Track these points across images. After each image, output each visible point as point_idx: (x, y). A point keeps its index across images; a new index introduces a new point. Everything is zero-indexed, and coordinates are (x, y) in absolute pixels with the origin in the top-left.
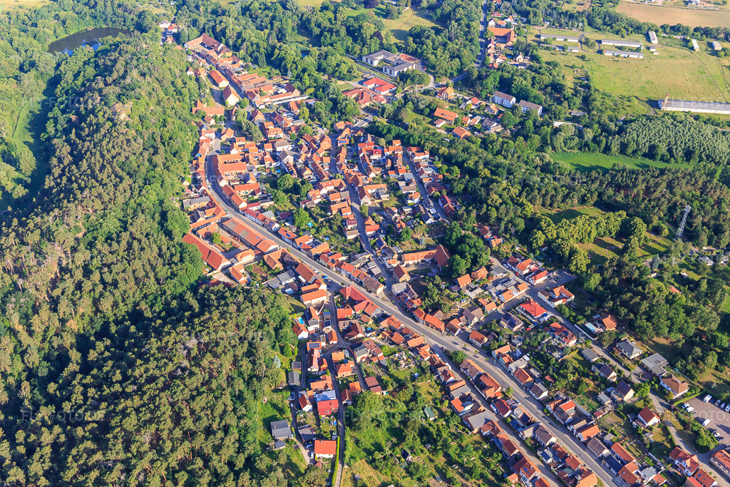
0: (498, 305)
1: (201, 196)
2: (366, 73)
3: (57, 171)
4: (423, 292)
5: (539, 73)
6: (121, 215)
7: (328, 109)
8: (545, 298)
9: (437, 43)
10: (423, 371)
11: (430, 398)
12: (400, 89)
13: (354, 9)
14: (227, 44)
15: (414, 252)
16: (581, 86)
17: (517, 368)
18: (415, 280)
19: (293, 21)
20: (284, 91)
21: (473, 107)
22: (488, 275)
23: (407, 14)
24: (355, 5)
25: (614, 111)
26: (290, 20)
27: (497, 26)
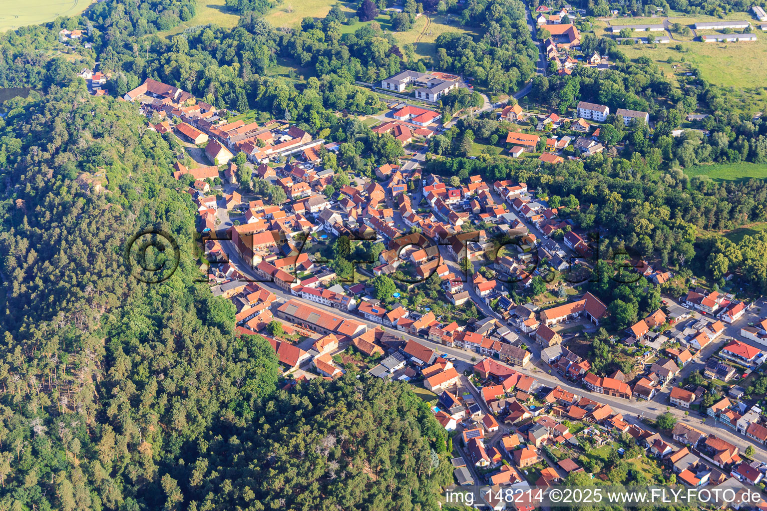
0: (693, 354)
1: (231, 280)
2: (391, 102)
3: (20, 274)
4: (589, 353)
5: (630, 73)
6: (147, 309)
7: (359, 152)
8: (753, 336)
9: (480, 53)
10: (627, 446)
11: (649, 476)
12: (447, 115)
13: (347, 24)
14: (184, 88)
15: (554, 307)
16: (689, 83)
17: (749, 424)
18: (568, 341)
19: (270, 48)
20: (288, 138)
21: (555, 126)
22: (667, 318)
23: (421, 23)
24: (346, 20)
25: (742, 108)
26: (265, 47)
27: (549, 22)
